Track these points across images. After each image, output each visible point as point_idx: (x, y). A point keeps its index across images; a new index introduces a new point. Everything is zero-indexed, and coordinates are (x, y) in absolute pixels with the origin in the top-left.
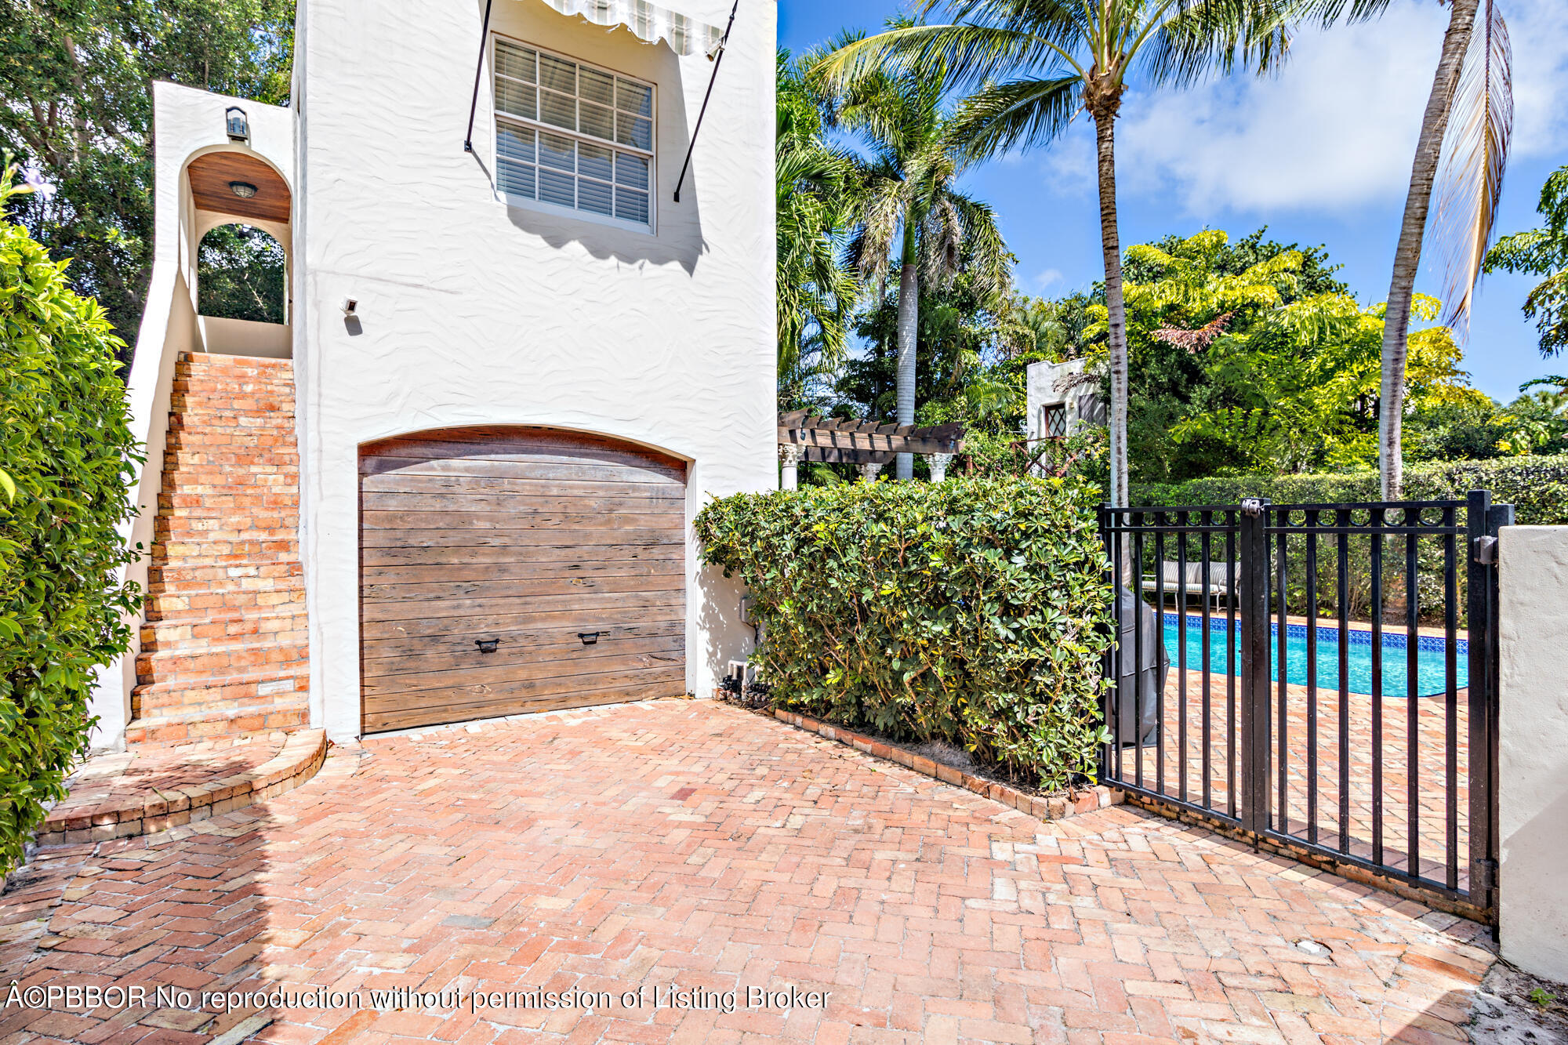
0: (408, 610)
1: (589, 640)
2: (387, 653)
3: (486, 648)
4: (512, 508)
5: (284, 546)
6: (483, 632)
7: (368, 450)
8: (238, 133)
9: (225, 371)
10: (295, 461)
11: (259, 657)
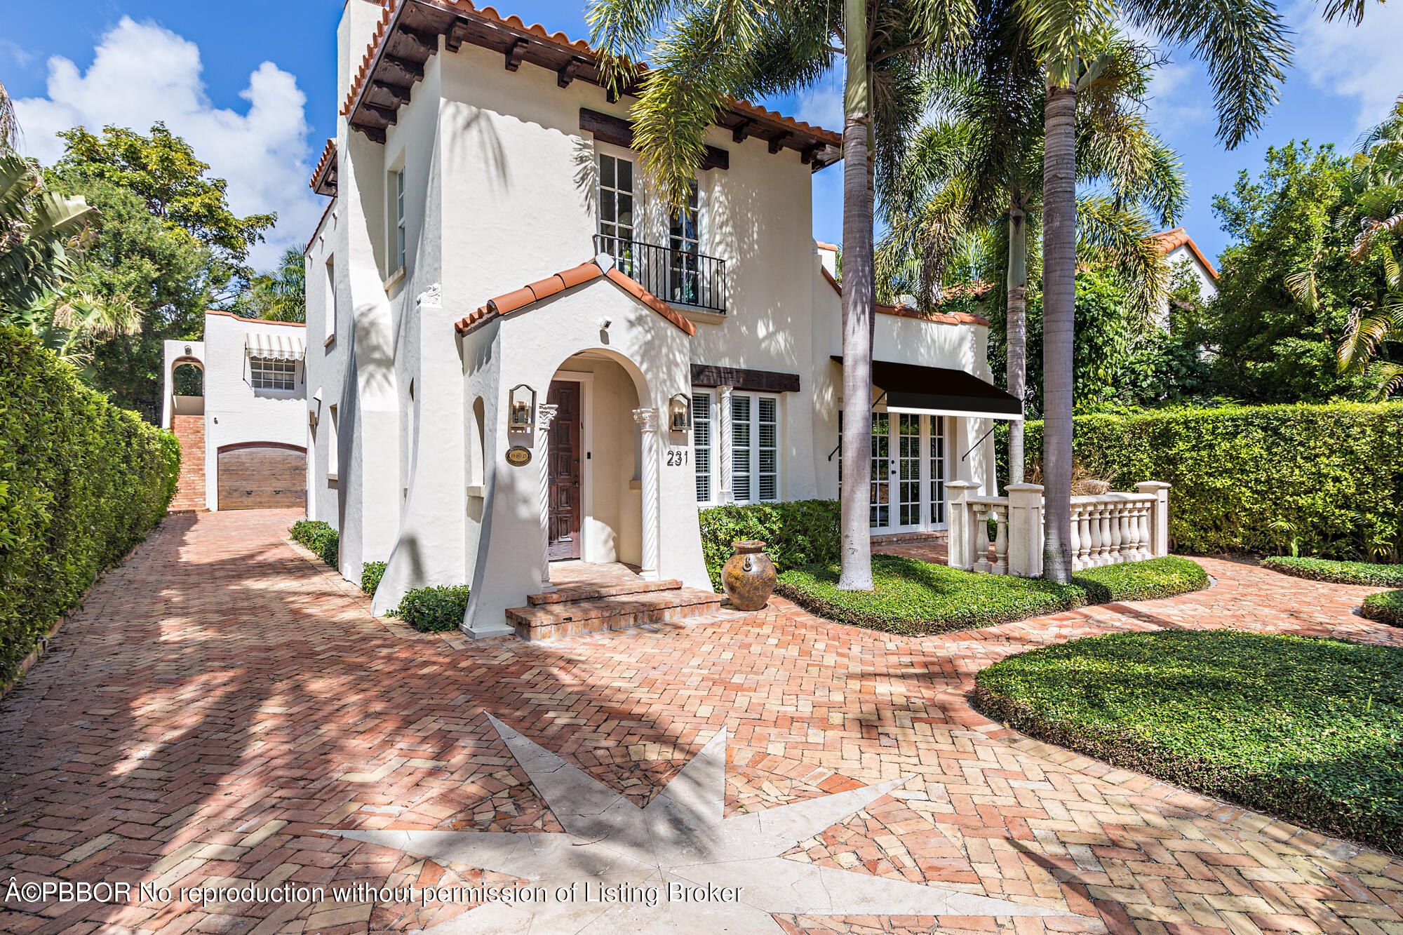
0: (230, 484)
1: (277, 492)
2: (224, 493)
3: (249, 493)
4: (256, 461)
5: (201, 470)
6: (248, 489)
7: (219, 449)
8: (188, 351)
9: (185, 421)
10: (204, 447)
11: (195, 494)
